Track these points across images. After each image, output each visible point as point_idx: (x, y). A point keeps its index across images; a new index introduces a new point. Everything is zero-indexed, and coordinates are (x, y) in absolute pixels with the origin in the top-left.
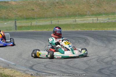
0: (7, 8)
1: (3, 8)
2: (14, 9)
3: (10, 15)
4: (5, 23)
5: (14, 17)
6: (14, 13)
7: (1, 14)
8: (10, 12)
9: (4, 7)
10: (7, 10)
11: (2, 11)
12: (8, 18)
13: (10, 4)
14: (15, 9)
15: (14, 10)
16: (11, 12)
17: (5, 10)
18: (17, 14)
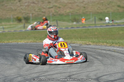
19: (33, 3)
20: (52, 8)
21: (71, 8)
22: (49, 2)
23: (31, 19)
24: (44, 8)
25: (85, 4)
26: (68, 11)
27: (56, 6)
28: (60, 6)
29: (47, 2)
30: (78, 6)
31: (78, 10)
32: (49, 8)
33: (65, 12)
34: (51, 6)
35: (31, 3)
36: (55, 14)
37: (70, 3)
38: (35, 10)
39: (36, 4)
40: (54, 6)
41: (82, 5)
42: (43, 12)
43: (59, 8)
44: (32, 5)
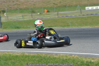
19: (4, 2)
20: (15, 5)
21: (26, 5)
22: (13, 2)
23: (6, 11)
24: (11, 5)
25: (35, 3)
26: (25, 7)
27: (17, 4)
28: (20, 4)
29: (12, 1)
30: (30, 4)
31: (30, 6)
32: (14, 5)
33: (23, 7)
34: (15, 4)
35: (3, 2)
36: (17, 8)
37: (26, 2)
38: (5, 6)
39: (6, 3)
40: (16, 4)
41: (33, 3)
42: (10, 7)
43: (19, 5)
44: (3, 3)
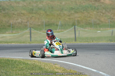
0: (98, 10)
1: (92, 9)
2: (108, 10)
3: (102, 19)
4: (99, 31)
5: (108, 22)
6: (109, 17)
7: (90, 17)
8: (102, 14)
9: (94, 8)
10: (98, 12)
11: (91, 13)
12: (99, 24)
13: (103, 3)
14: (110, 11)
15: (109, 13)
16: (104, 15)
17: (95, 12)
18: (113, 19)
